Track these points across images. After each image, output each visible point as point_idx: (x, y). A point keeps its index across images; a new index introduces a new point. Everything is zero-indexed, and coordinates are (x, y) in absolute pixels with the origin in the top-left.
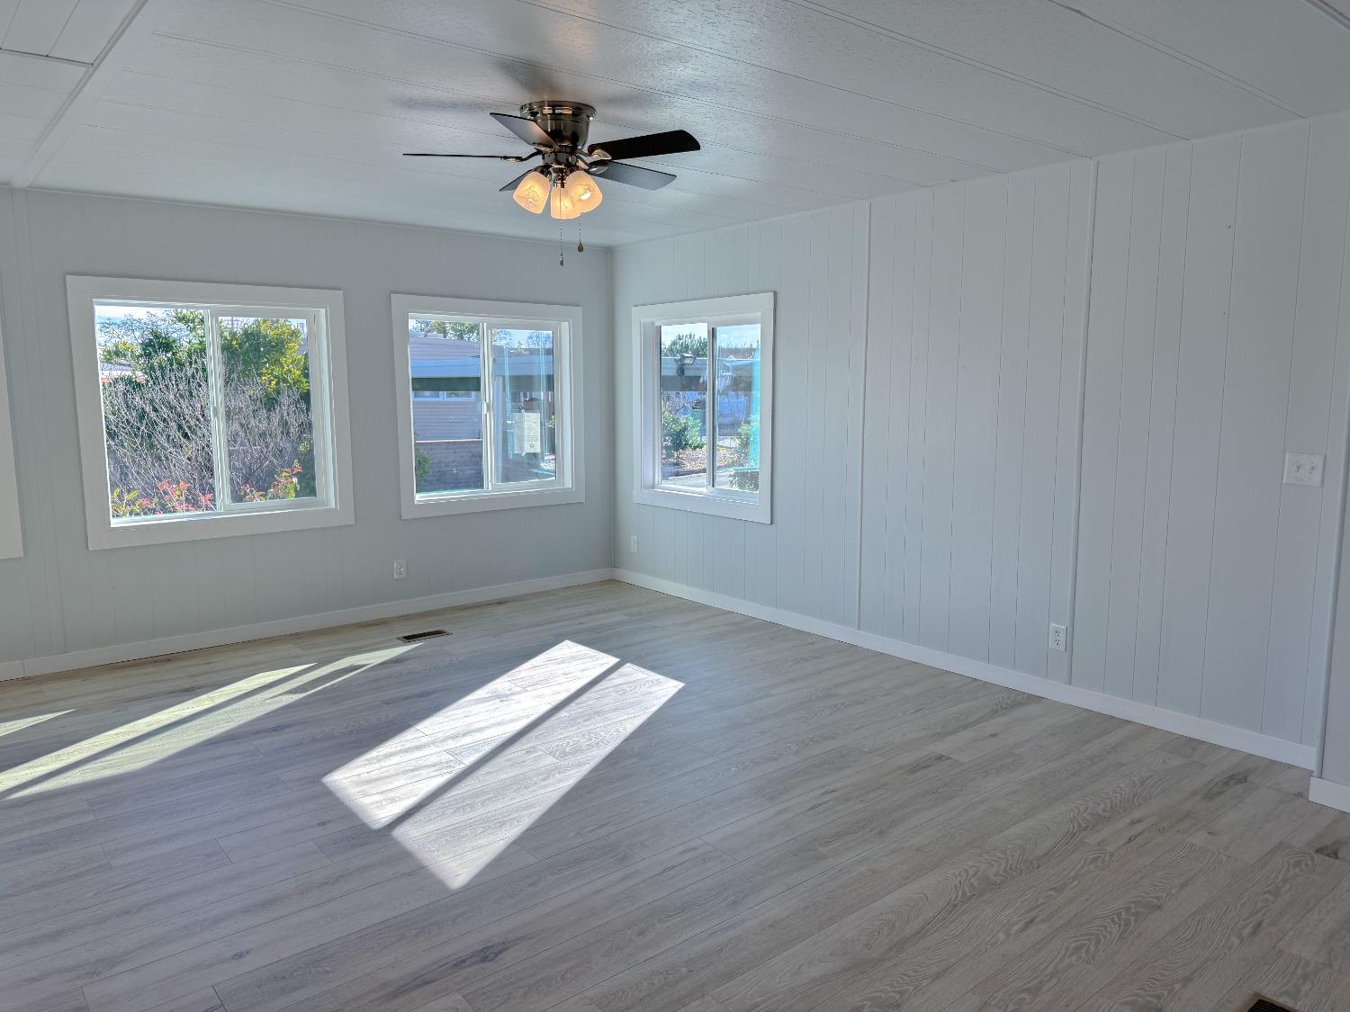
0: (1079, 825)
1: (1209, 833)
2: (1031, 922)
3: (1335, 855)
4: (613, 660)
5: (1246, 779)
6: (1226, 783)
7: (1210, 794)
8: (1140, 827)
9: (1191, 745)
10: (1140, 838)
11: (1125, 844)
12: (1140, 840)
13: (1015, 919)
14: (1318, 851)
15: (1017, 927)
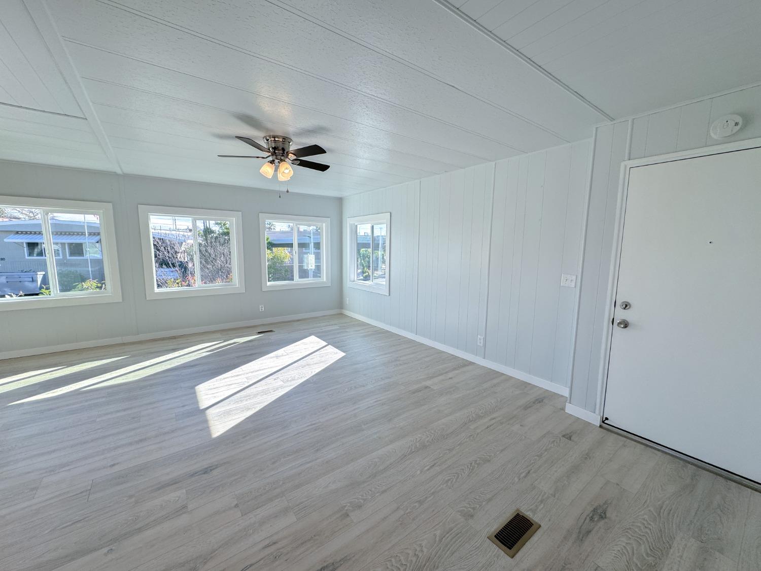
0: (470, 419)
1: (521, 425)
2: (433, 466)
3: (570, 438)
4: (325, 343)
5: (542, 401)
6: (534, 403)
7: (526, 407)
8: (494, 421)
9: (525, 385)
10: (492, 426)
11: (485, 429)
12: (491, 428)
13: (428, 464)
14: (564, 436)
15: (426, 468)
